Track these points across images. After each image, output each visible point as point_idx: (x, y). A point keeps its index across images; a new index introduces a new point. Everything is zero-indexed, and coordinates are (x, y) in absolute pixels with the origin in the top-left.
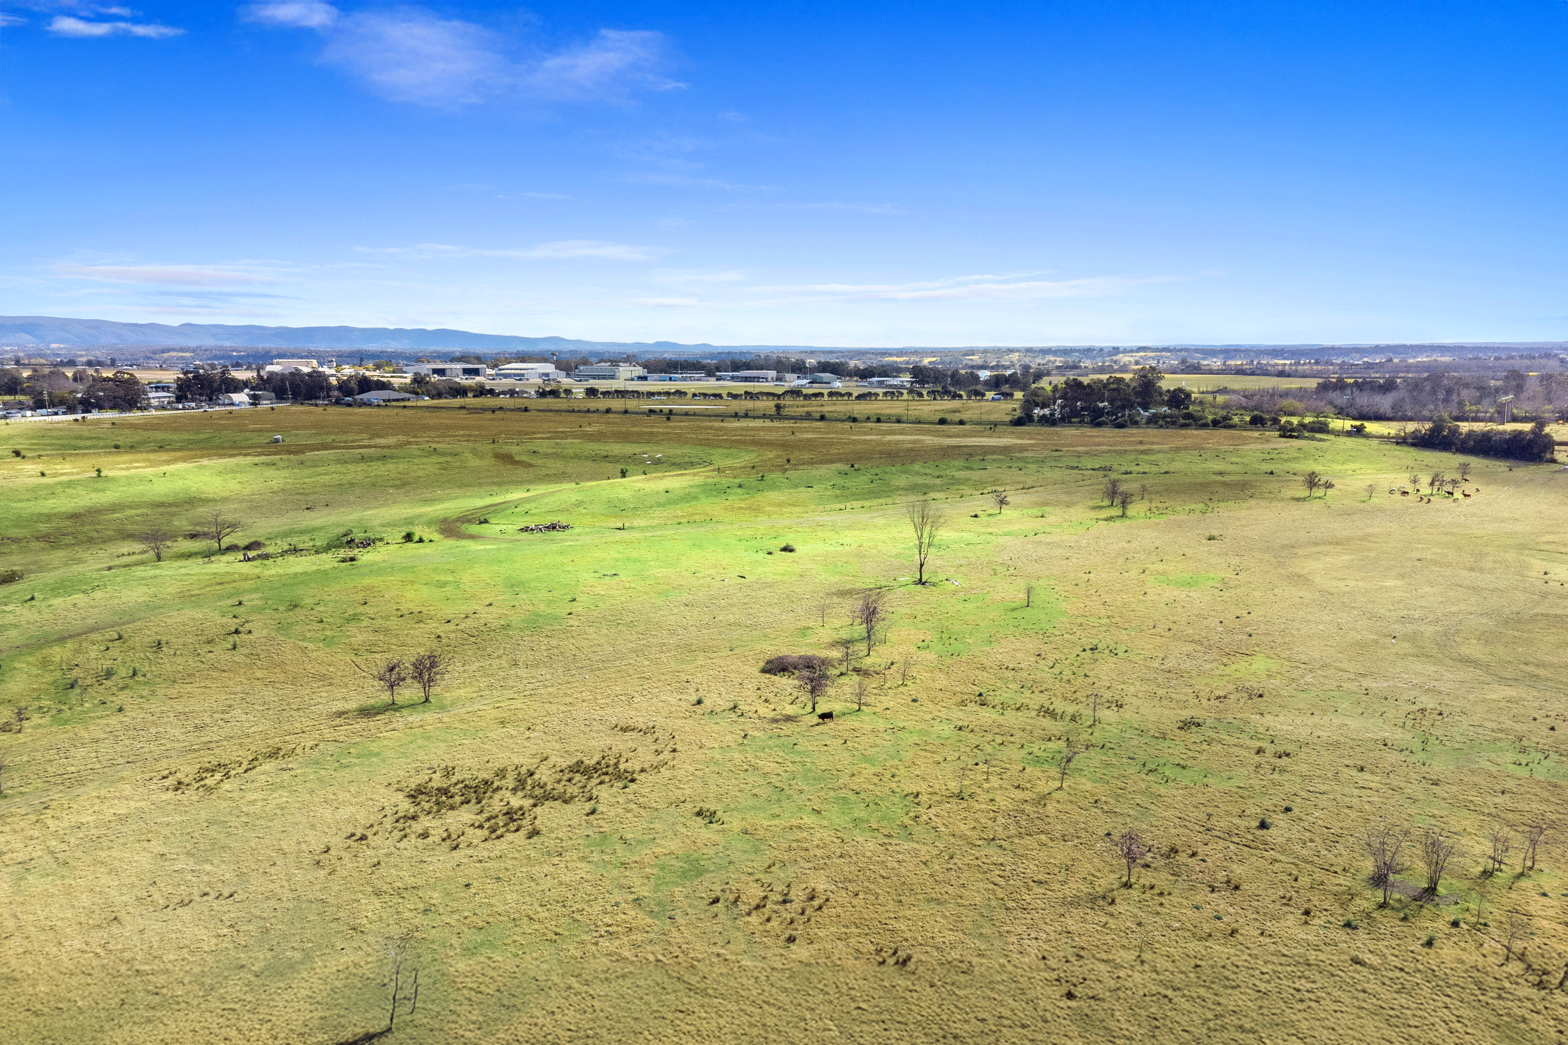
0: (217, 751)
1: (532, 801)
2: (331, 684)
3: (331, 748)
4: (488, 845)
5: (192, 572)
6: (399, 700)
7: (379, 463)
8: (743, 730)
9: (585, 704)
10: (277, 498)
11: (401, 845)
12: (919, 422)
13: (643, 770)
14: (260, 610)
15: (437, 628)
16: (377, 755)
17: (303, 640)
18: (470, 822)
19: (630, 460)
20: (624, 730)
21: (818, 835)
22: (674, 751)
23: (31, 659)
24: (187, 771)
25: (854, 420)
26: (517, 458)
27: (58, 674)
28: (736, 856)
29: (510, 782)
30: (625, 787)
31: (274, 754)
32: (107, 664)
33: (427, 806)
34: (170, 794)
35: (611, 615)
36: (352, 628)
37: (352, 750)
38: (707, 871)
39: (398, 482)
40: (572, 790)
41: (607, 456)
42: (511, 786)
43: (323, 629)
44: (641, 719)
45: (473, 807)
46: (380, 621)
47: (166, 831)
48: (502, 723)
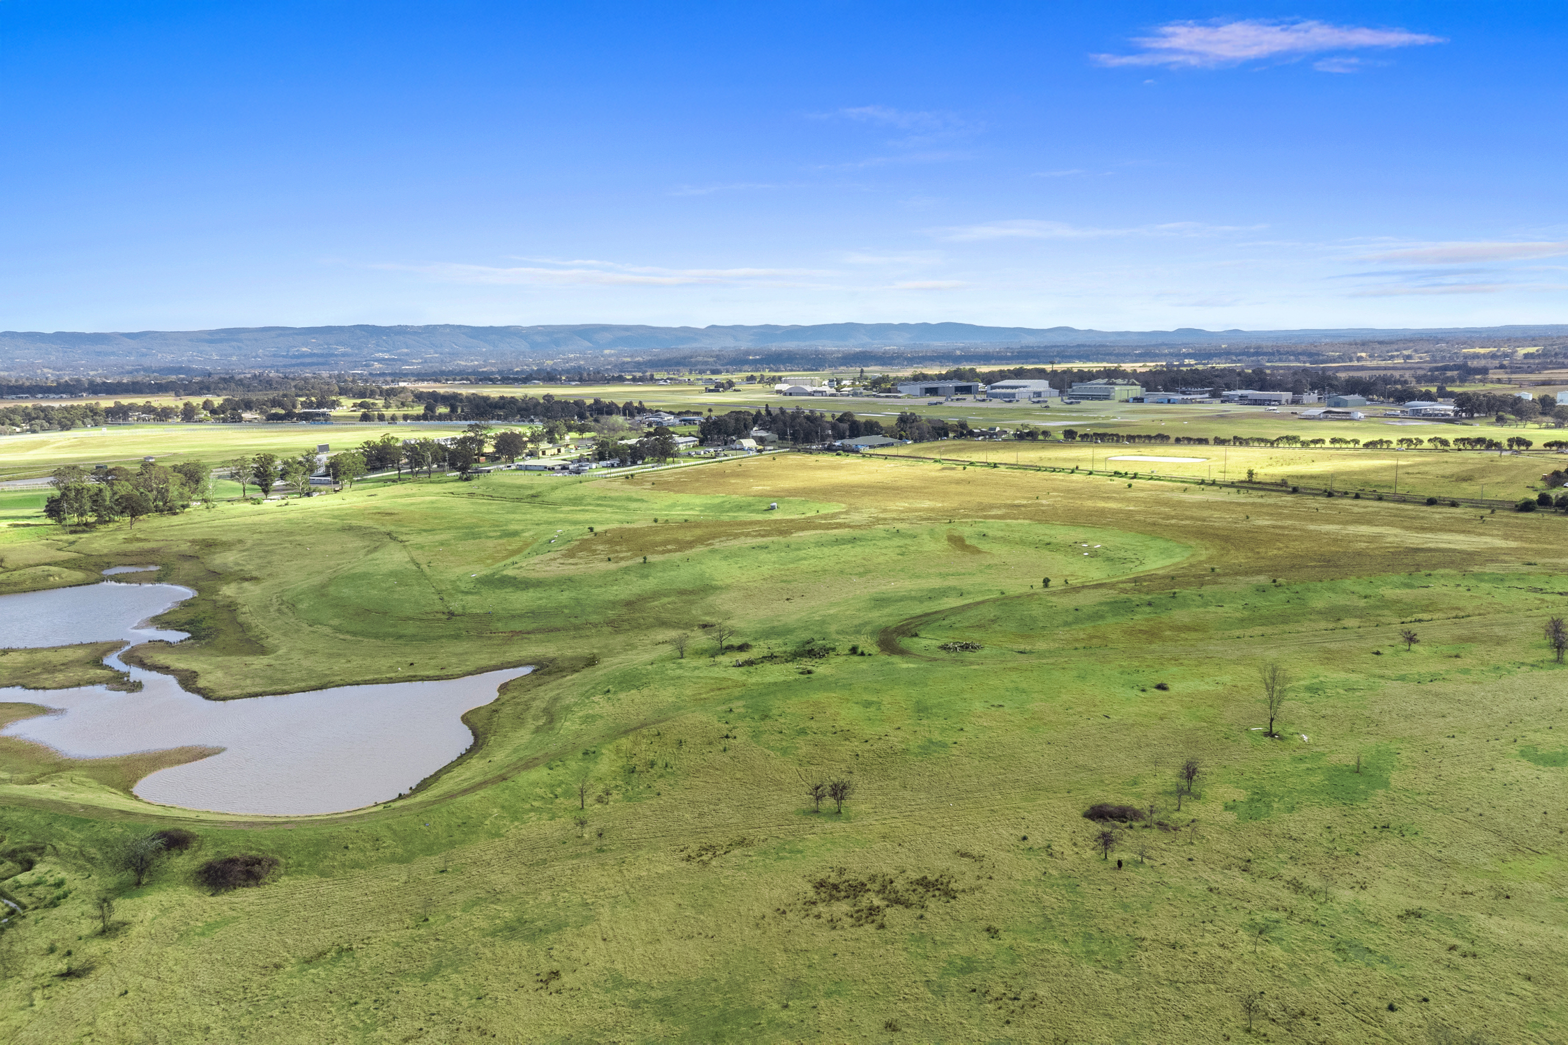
0: (710, 836)
1: (886, 903)
2: (781, 789)
3: (774, 843)
4: (852, 930)
5: (701, 675)
6: (821, 807)
7: (849, 546)
8: (1045, 868)
9: (943, 829)
10: (766, 586)
11: (803, 921)
12: (1404, 501)
13: (964, 891)
14: (742, 717)
15: (857, 746)
16: (801, 852)
17: (768, 748)
18: (845, 912)
19: (1070, 550)
20: (963, 855)
21: (1058, 958)
22: (991, 878)
23: (611, 747)
24: (694, 847)
25: (1330, 495)
26: (967, 543)
27: (625, 760)
28: (998, 963)
29: (876, 886)
30: (948, 902)
31: (742, 842)
32: (651, 756)
33: (823, 895)
34: (684, 864)
35: (986, 748)
36: (800, 741)
37: (787, 847)
38: (977, 970)
39: (862, 570)
40: (914, 898)
41: (1049, 544)
42: (876, 889)
43: (782, 740)
44: (977, 848)
45: (850, 901)
46: (820, 736)
47: (682, 889)
48: (884, 837)
